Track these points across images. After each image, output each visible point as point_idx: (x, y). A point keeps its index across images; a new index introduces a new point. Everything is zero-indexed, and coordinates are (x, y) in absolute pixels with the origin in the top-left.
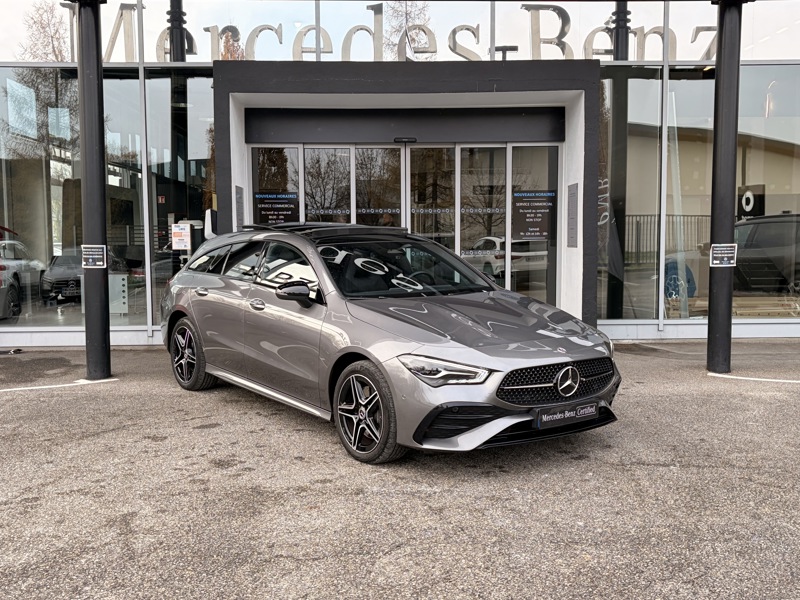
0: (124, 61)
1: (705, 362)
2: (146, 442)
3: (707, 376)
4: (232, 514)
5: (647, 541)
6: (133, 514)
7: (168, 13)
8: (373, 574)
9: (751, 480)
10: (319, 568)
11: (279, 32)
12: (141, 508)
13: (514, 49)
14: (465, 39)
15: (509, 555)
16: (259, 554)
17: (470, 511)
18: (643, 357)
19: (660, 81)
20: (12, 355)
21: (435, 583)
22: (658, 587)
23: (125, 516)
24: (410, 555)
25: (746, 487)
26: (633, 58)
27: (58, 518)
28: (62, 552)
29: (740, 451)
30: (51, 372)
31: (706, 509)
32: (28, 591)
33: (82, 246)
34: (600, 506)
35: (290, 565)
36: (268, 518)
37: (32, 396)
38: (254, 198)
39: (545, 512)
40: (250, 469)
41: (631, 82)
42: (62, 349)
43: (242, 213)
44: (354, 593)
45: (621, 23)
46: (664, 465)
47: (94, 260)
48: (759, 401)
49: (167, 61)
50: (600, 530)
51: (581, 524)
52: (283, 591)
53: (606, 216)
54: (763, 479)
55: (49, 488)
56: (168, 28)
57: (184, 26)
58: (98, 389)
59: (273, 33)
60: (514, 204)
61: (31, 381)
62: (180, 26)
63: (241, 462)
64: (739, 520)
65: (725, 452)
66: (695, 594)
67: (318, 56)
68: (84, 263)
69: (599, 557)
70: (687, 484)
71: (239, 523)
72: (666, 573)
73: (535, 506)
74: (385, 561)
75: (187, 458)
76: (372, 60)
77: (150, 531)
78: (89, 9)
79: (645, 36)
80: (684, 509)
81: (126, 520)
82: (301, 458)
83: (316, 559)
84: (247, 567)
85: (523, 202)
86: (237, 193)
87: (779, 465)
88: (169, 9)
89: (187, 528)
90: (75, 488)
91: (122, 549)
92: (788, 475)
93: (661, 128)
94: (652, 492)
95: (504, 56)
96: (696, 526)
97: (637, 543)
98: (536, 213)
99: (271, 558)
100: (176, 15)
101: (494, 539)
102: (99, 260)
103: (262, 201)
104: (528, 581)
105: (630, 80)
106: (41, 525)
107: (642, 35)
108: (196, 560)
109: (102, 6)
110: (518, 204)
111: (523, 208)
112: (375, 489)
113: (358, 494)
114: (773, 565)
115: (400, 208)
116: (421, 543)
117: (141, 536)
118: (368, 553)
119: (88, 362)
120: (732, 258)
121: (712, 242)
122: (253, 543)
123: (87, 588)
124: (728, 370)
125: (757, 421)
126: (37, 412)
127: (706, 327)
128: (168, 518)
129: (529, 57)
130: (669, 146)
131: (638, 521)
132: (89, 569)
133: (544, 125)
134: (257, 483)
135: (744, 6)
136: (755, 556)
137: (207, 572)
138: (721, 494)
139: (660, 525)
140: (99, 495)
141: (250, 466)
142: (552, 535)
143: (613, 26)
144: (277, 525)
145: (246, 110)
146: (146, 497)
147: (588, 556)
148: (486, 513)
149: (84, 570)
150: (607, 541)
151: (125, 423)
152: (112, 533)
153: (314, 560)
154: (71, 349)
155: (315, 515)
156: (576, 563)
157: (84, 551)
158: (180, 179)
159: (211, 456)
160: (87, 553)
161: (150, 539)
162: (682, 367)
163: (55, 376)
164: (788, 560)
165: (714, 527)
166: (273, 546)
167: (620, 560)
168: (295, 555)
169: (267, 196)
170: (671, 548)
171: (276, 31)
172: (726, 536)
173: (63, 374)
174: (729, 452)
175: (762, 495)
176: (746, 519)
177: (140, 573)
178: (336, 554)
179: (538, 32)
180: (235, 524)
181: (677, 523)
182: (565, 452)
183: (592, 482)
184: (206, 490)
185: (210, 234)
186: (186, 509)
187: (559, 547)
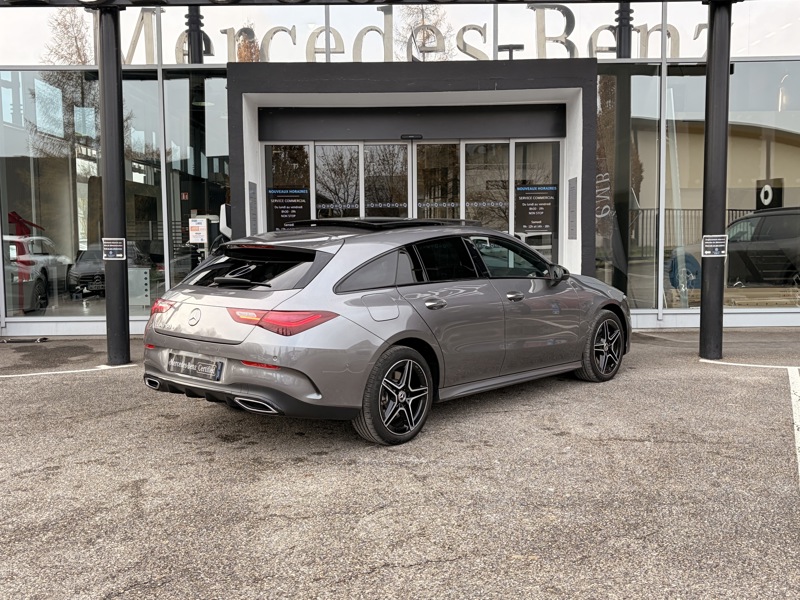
0: (144, 63)
1: (698, 350)
2: (158, 420)
3: (698, 362)
4: (233, 481)
5: (610, 504)
6: (144, 481)
7: (186, 16)
8: (356, 530)
9: (718, 453)
10: (308, 525)
11: (292, 33)
12: (152, 475)
13: (520, 47)
14: (472, 39)
15: (481, 515)
16: (255, 513)
17: (452, 479)
18: (640, 345)
19: (658, 77)
20: (38, 343)
21: (410, 538)
22: (611, 542)
23: (136, 482)
24: (392, 514)
25: (712, 459)
26: (635, 55)
27: (76, 483)
28: (79, 511)
29: (715, 428)
30: (74, 359)
31: (671, 478)
32: (48, 542)
33: (104, 239)
34: (572, 475)
35: (282, 522)
36: (266, 483)
37: (56, 379)
38: (267, 194)
39: (520, 480)
40: (253, 443)
41: (634, 78)
42: (85, 338)
43: (256, 208)
45: (624, 21)
46: (641, 441)
47: (114, 253)
48: (743, 385)
49: (186, 63)
50: (568, 495)
51: (552, 490)
53: (607, 209)
54: (730, 453)
55: (69, 459)
56: (187, 31)
57: (202, 29)
58: (117, 373)
59: (287, 34)
60: (517, 198)
61: (56, 366)
62: (198, 28)
63: (246, 437)
64: (699, 488)
65: (700, 430)
66: (644, 547)
67: (328, 57)
68: (105, 255)
69: (563, 517)
70: (658, 457)
71: (240, 487)
72: (622, 532)
73: (512, 475)
74: (367, 519)
75: (196, 433)
76: (382, 60)
77: (158, 494)
78: (109, 16)
79: (648, 33)
80: (651, 479)
81: (137, 485)
83: (306, 518)
84: (243, 524)
85: (526, 196)
86: (250, 189)
87: (748, 441)
88: (187, 12)
89: (192, 492)
90: (93, 459)
91: (132, 509)
92: (754, 449)
93: (660, 121)
94: (623, 463)
95: (511, 55)
96: (658, 492)
97: (600, 506)
98: (538, 207)
99: (265, 517)
100: (194, 18)
101: (470, 502)
102: (120, 252)
103: (275, 196)
104: (495, 536)
105: (633, 77)
106: (61, 489)
107: (645, 32)
108: (198, 518)
109: (121, 13)
110: (521, 198)
111: (526, 201)
112: (367, 460)
113: (350, 464)
114: (721, 525)
115: (407, 203)
116: (403, 505)
117: (150, 498)
118: (354, 513)
119: (109, 349)
120: (723, 249)
121: (704, 234)
122: (250, 504)
123: (100, 540)
124: (719, 357)
125: (737, 402)
126: (60, 393)
127: (699, 316)
128: (175, 484)
129: (534, 56)
130: (667, 141)
131: (605, 488)
132: (102, 525)
133: (548, 121)
135: (733, 5)
136: (706, 517)
137: (207, 528)
138: (689, 466)
139: (625, 490)
140: (113, 465)
141: (254, 440)
142: (523, 499)
143: (617, 24)
144: (274, 490)
145: (259, 108)
146: (156, 466)
147: (553, 516)
148: (466, 480)
149: (98, 526)
150: (574, 505)
151: (141, 404)
152: (124, 496)
153: (304, 518)
154: (94, 338)
155: (309, 481)
156: (540, 522)
157: (99, 510)
158: (203, 176)
159: (218, 433)
160: (101, 513)
161: (158, 501)
162: (675, 354)
163: (78, 362)
164: (735, 521)
165: (674, 493)
166: (268, 507)
167: (582, 520)
168: (287, 514)
169: (279, 191)
170: (631, 510)
171: (290, 33)
172: (684, 501)
173: (85, 360)
174: (703, 429)
175: (726, 466)
176: (706, 487)
177: (148, 528)
178: (325, 514)
179: (544, 31)
180: (236, 489)
181: (641, 490)
182: (548, 429)
183: (569, 455)
184: (212, 460)
185: (224, 228)
186: (192, 476)
187: (528, 509)
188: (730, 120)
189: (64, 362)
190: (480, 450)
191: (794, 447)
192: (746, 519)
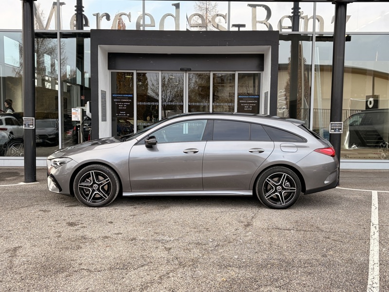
2: (40, 213)
4: (67, 248)
5: (266, 266)
6: (20, 247)
7: (75, 7)
8: (125, 279)
9: (329, 238)
10: (99, 275)
11: (129, 16)
12: (25, 244)
15: (195, 271)
16: (73, 268)
17: (184, 249)
19: (311, 42)
23: (15, 248)
24: (147, 270)
25: (325, 241)
26: (302, 30)
29: (329, 223)
30: (9, 178)
31: (301, 252)
33: (23, 118)
34: (249, 248)
35: (85, 273)
36: (84, 250)
38: (112, 97)
39: (220, 251)
40: (84, 227)
42: (18, 168)
43: (106, 104)
44: (112, 288)
45: (296, 13)
46: (288, 230)
47: (29, 125)
48: (348, 200)
49: (75, 30)
50: (244, 260)
51: (236, 257)
52: (78, 286)
54: (335, 238)
56: (75, 14)
57: (83, 13)
59: (126, 16)
60: (238, 101)
62: (81, 13)
63: (82, 224)
64: (316, 257)
65: (321, 224)
67: (144, 28)
68: (24, 126)
69: (239, 273)
70: (296, 239)
71: (70, 252)
72: (269, 283)
73: (217, 248)
74: (132, 273)
75: (56, 221)
76: (174, 30)
77: (25, 255)
78: (28, 4)
79: (308, 20)
80: (290, 252)
81: (15, 250)
82: (112, 222)
83: (100, 271)
84: (65, 274)
85: (243, 100)
86: (102, 94)
87: (345, 231)
88: (76, 5)
91: (8, 264)
92: (348, 236)
93: (311, 65)
94: (277, 242)
95: (239, 29)
96: (293, 260)
97: (261, 267)
98: (249, 106)
99: (78, 270)
100: (79, 8)
101: (191, 263)
102: (31, 125)
103: (116, 98)
107: (306, 19)
108: (42, 270)
110: (240, 101)
111: (243, 103)
112: (142, 238)
113: (133, 240)
114: (323, 280)
115: (183, 102)
116: (154, 265)
117: (20, 257)
118: (126, 269)
119: (25, 174)
120: (341, 129)
121: (331, 121)
122: (72, 262)
125: (343, 209)
128: (36, 249)
130: (315, 74)
131: (265, 256)
133: (255, 62)
134: (85, 233)
136: (316, 275)
137: (44, 276)
140: (7, 238)
141: (85, 226)
142: (220, 262)
143: (292, 15)
144: (86, 255)
145: (108, 53)
146: (29, 239)
147: (233, 273)
148: (192, 250)
150: (246, 266)
151: (34, 204)
152: (6, 256)
153: (98, 271)
155: (108, 250)
156: (226, 276)
159: (68, 221)
161: (23, 259)
163: (10, 180)
164: (332, 277)
165: (302, 261)
166: (81, 264)
167: (248, 275)
168: (91, 269)
169: (118, 95)
170: (276, 270)
171: (128, 16)
172: (306, 265)
173: (14, 180)
174: (323, 224)
175: (332, 245)
176: (319, 257)
177: (12, 275)
178: (110, 269)
179: (256, 17)
180: (67, 253)
181: (284, 258)
182: (242, 222)
183: (249, 237)
184: (60, 236)
185: (88, 113)
186: (47, 245)
187: (221, 268)
188: (345, 65)
189: (3, 180)
190: (203, 233)
191: (369, 235)
192: (338, 276)
